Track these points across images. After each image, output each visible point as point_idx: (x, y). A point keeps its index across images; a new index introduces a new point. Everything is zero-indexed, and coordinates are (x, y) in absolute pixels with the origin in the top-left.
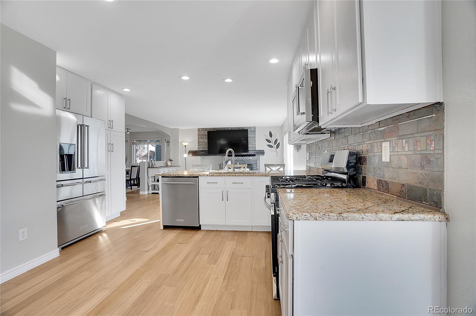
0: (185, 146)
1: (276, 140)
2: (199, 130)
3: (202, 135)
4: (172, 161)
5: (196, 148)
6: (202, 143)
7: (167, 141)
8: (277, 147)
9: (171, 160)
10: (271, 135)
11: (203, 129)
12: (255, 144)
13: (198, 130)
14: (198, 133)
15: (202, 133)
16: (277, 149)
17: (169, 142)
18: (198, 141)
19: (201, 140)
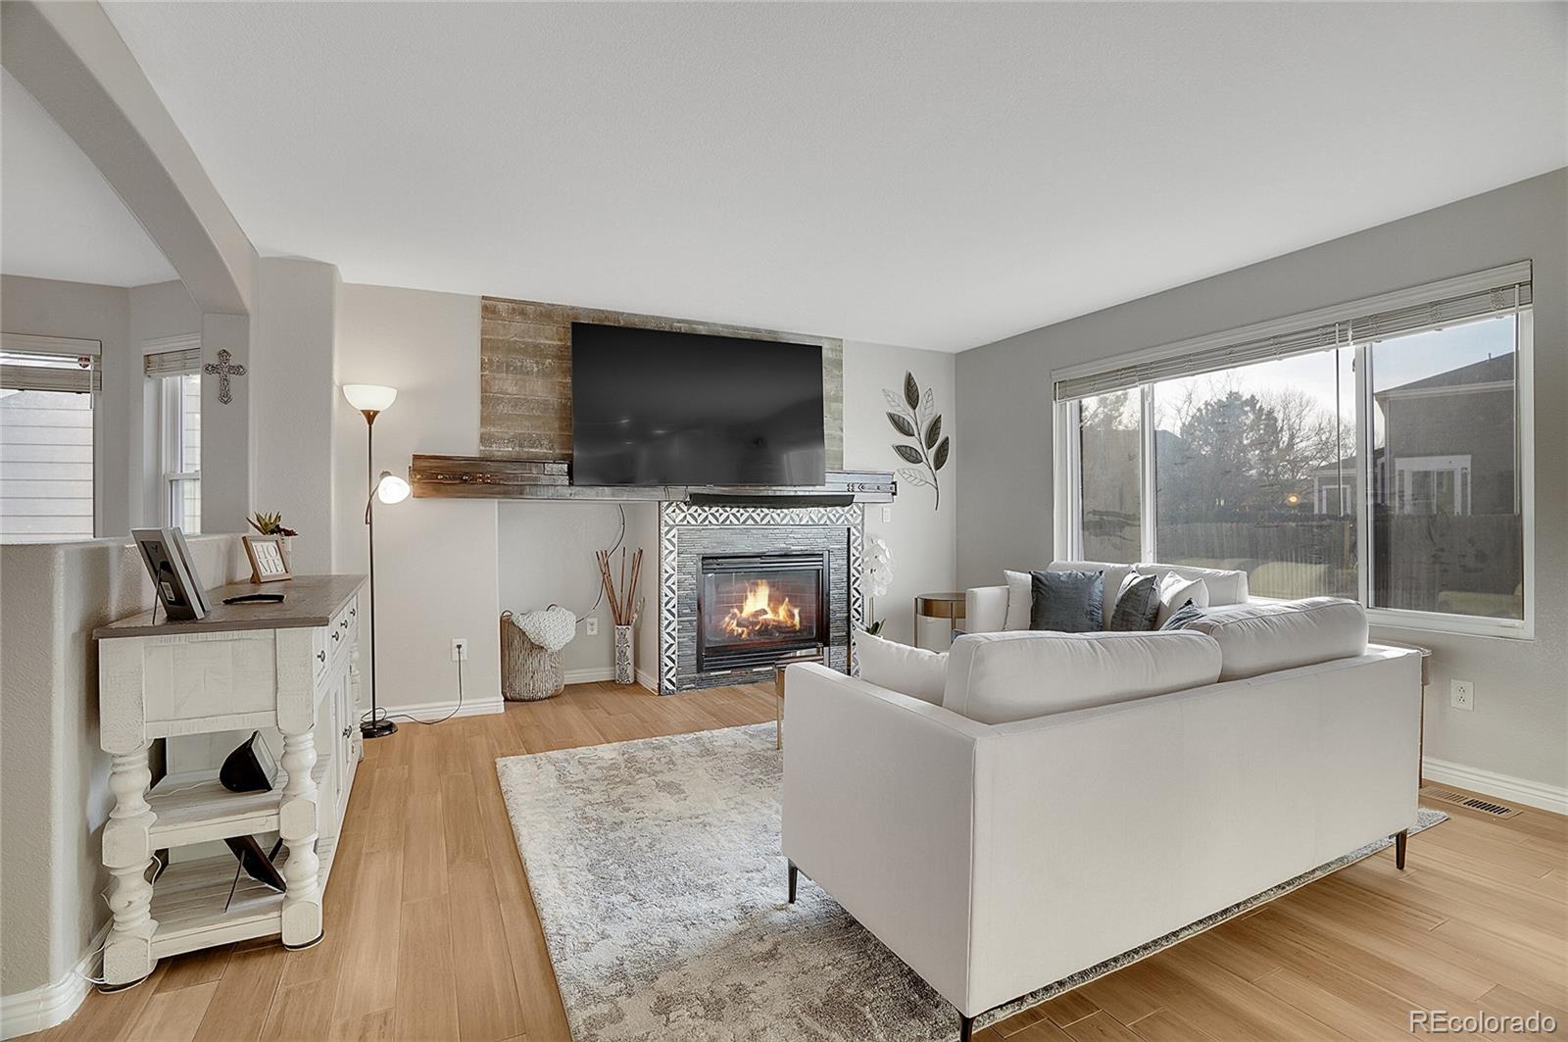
0: (370, 416)
1: (934, 428)
2: (490, 308)
3: (511, 348)
4: (289, 533)
5: (463, 440)
6: (516, 403)
7: (215, 361)
8: (940, 460)
9: (278, 530)
10: (912, 396)
11: (520, 309)
12: (841, 439)
13: (485, 308)
14: (483, 332)
15: (516, 331)
16: (937, 469)
17: (239, 370)
18: (484, 390)
19: (508, 385)
